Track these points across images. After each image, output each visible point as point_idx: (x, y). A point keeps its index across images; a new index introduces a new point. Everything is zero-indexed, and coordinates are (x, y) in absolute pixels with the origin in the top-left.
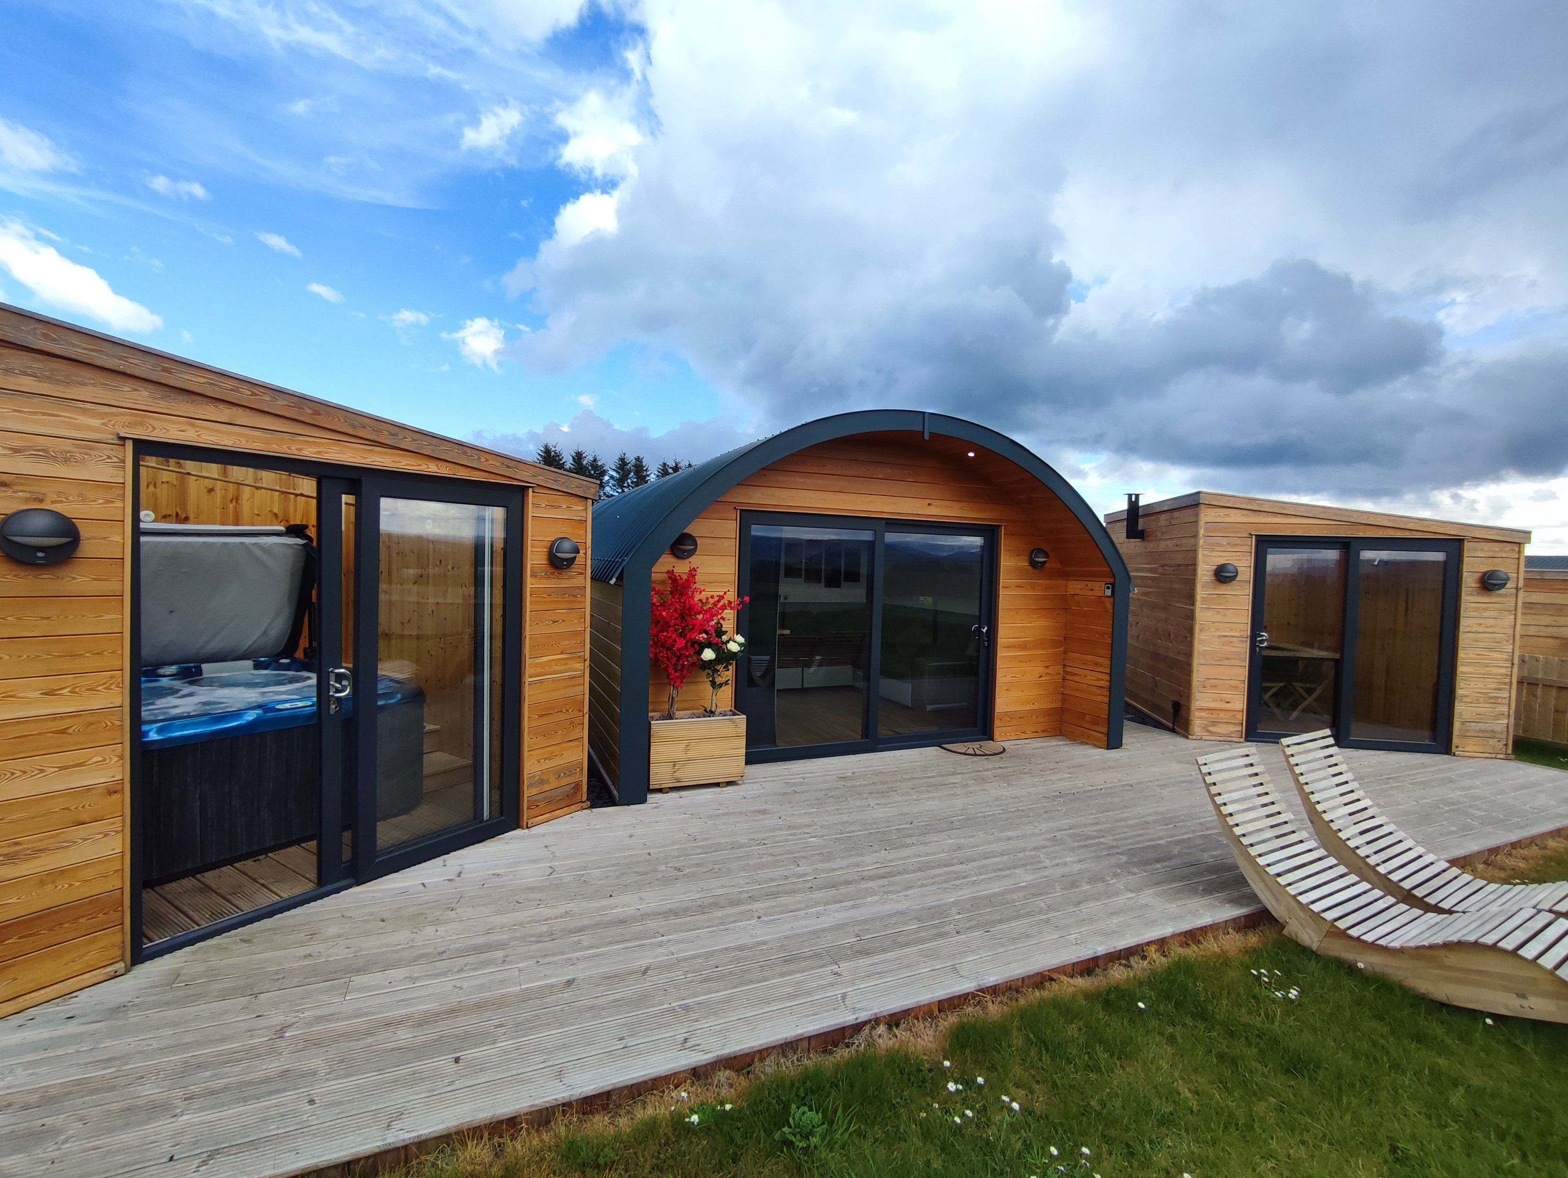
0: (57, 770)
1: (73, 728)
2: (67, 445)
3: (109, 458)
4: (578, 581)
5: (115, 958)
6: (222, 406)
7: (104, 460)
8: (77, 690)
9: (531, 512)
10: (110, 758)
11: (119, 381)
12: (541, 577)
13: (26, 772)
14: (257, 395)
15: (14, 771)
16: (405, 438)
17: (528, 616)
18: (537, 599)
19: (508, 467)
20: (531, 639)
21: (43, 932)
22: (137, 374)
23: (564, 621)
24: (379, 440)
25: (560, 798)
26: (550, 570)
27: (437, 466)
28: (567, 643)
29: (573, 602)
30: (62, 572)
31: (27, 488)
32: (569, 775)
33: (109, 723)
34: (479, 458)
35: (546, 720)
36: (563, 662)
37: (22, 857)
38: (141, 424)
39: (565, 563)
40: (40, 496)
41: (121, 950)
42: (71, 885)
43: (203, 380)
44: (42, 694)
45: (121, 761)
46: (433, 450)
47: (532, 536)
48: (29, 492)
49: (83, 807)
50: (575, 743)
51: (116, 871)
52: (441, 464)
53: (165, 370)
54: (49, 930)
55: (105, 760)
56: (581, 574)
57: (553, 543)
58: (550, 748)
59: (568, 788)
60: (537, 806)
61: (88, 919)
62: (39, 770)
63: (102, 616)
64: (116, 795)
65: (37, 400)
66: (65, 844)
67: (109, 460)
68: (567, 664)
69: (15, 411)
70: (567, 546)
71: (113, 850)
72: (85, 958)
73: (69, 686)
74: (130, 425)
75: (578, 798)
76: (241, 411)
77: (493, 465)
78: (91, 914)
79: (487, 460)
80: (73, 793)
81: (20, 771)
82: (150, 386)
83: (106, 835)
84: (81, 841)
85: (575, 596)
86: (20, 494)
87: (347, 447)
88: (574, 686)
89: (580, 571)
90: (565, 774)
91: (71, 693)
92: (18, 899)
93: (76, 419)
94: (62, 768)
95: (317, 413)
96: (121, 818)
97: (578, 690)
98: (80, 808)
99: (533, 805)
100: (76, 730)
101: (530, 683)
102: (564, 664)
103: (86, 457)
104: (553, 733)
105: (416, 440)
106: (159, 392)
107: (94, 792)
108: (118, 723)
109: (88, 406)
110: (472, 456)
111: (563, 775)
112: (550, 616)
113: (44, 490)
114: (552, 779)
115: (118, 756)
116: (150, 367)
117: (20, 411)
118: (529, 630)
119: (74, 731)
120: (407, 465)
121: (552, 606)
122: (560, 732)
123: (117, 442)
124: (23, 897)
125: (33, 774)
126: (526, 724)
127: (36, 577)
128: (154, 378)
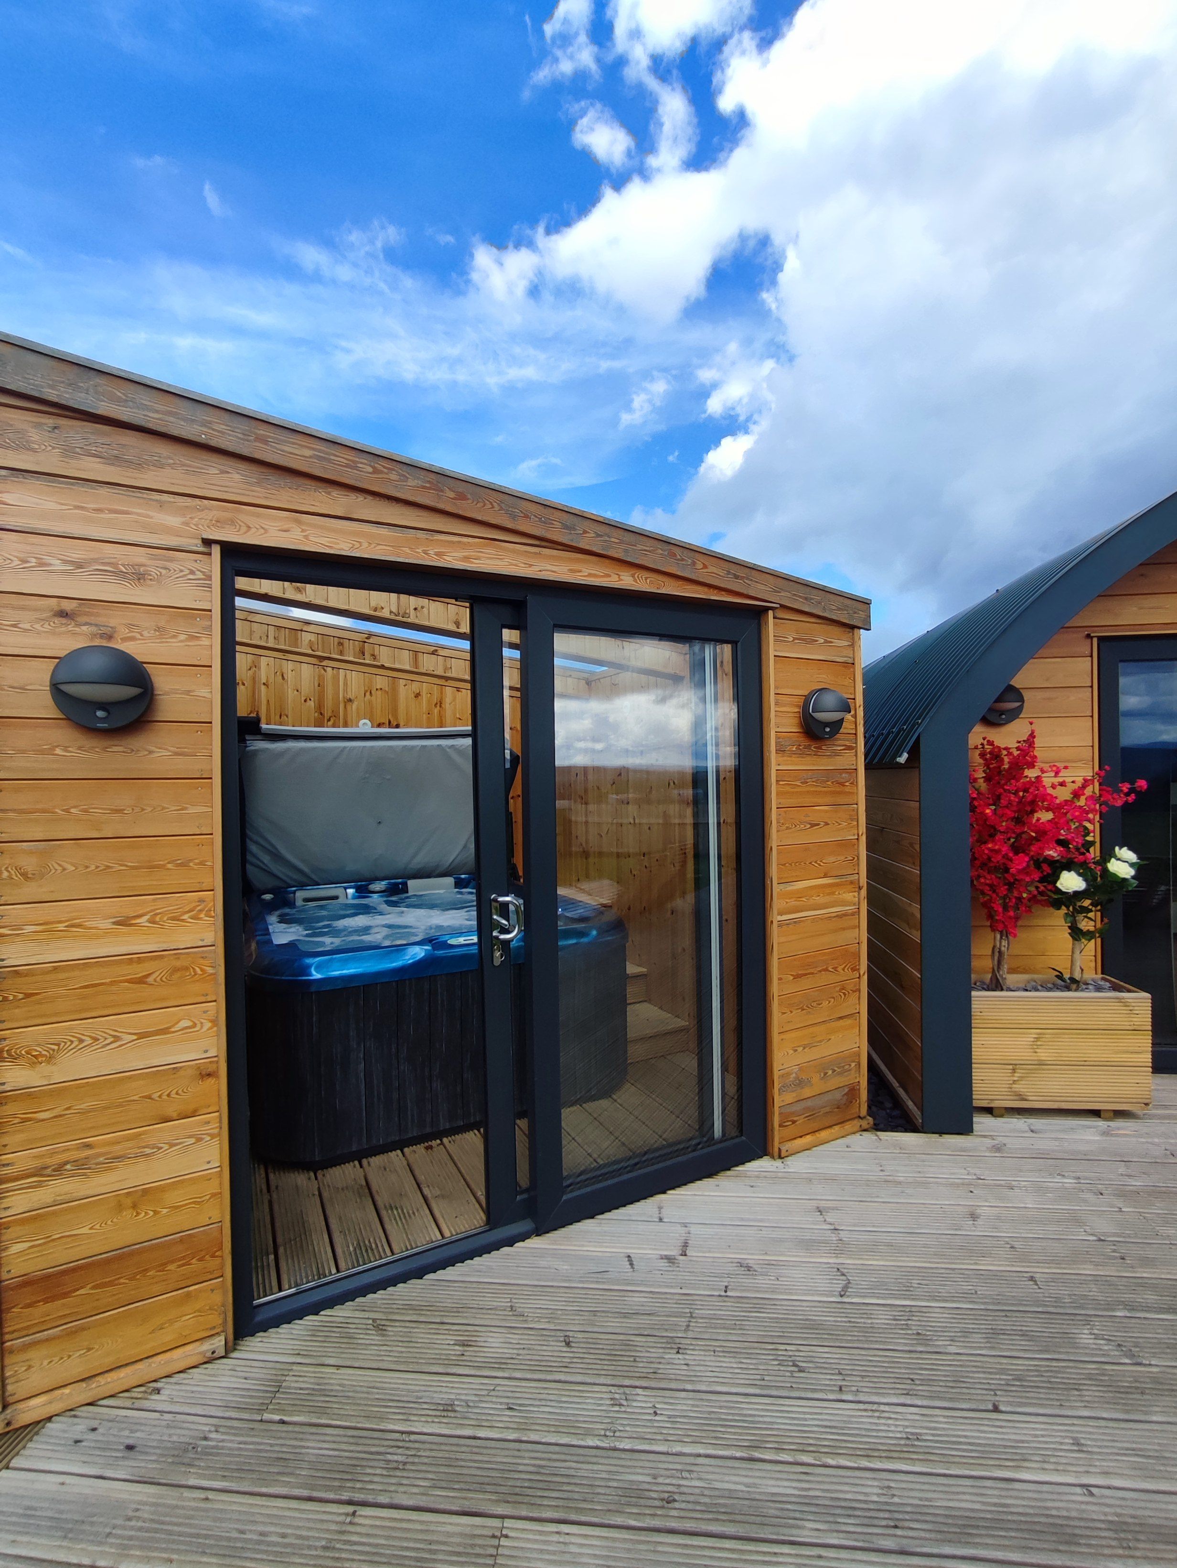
0: (135, 1037)
1: (154, 976)
2: (139, 556)
3: (192, 572)
4: (844, 761)
5: (214, 1327)
6: (336, 493)
7: (185, 575)
8: (157, 919)
9: (772, 649)
10: (202, 1023)
11: (203, 460)
12: (793, 753)
13: (98, 1040)
14: (381, 472)
15: (83, 1038)
16: (585, 532)
17: (774, 815)
18: (788, 788)
19: (736, 577)
20: (779, 853)
21: (122, 1281)
22: (223, 447)
23: (827, 824)
24: (549, 536)
25: (827, 1109)
26: (804, 741)
27: (633, 576)
28: (832, 859)
29: (839, 793)
30: (137, 742)
31: (92, 620)
32: (839, 1074)
33: (198, 970)
34: (694, 563)
35: (806, 983)
36: (828, 891)
37: (93, 1166)
38: (232, 522)
39: (828, 730)
40: (108, 630)
41: (222, 1316)
42: (156, 1212)
43: (308, 453)
44: (114, 923)
45: (215, 1029)
46: (626, 551)
47: (776, 688)
48: (96, 625)
49: (169, 1095)
50: (848, 1022)
51: (213, 1195)
52: (639, 573)
53: (259, 439)
54: (130, 1279)
55: (195, 1025)
56: (849, 748)
57: (807, 699)
58: (811, 1030)
59: (838, 1095)
60: (794, 1122)
61: (180, 1266)
62: (114, 1036)
63: (186, 809)
64: (210, 1079)
65: (104, 491)
66: (148, 1151)
67: (191, 577)
68: (833, 893)
69: (77, 507)
70: (829, 700)
71: (209, 1162)
72: (177, 1325)
73: (149, 912)
74: (219, 523)
75: (854, 1110)
76: (361, 498)
77: (713, 573)
78: (183, 1258)
79: (705, 567)
80: (157, 1074)
81: (89, 1036)
82: (242, 466)
83: (199, 1140)
84: (166, 1147)
85: (842, 784)
86: (84, 628)
87: (505, 549)
88: (844, 929)
89: (848, 743)
90: (834, 1071)
91: (150, 922)
92: (91, 1228)
93: (151, 518)
94: (141, 1036)
95: (462, 497)
96: (217, 1114)
97: (850, 936)
98: (165, 1097)
99: (788, 1119)
100: (158, 979)
101: (781, 924)
102: (829, 894)
103: (164, 572)
104: (814, 1004)
105: (601, 536)
106: (252, 473)
107: (182, 1073)
108: (210, 970)
109: (165, 497)
110: (683, 560)
111: (830, 1072)
112: (807, 816)
113: (113, 622)
114: (816, 1079)
115: (211, 1021)
116: (240, 435)
117: (82, 508)
118: (776, 838)
119: (155, 980)
120: (590, 575)
121: (807, 800)
122: (825, 1004)
123: (202, 549)
124: (98, 1227)
125: (107, 1042)
126: (775, 988)
127: (104, 749)
128: (245, 452)
